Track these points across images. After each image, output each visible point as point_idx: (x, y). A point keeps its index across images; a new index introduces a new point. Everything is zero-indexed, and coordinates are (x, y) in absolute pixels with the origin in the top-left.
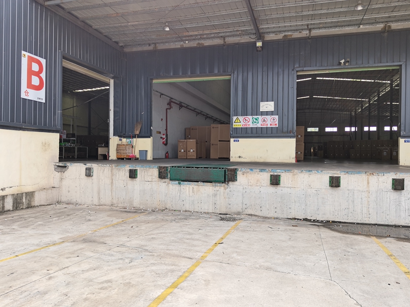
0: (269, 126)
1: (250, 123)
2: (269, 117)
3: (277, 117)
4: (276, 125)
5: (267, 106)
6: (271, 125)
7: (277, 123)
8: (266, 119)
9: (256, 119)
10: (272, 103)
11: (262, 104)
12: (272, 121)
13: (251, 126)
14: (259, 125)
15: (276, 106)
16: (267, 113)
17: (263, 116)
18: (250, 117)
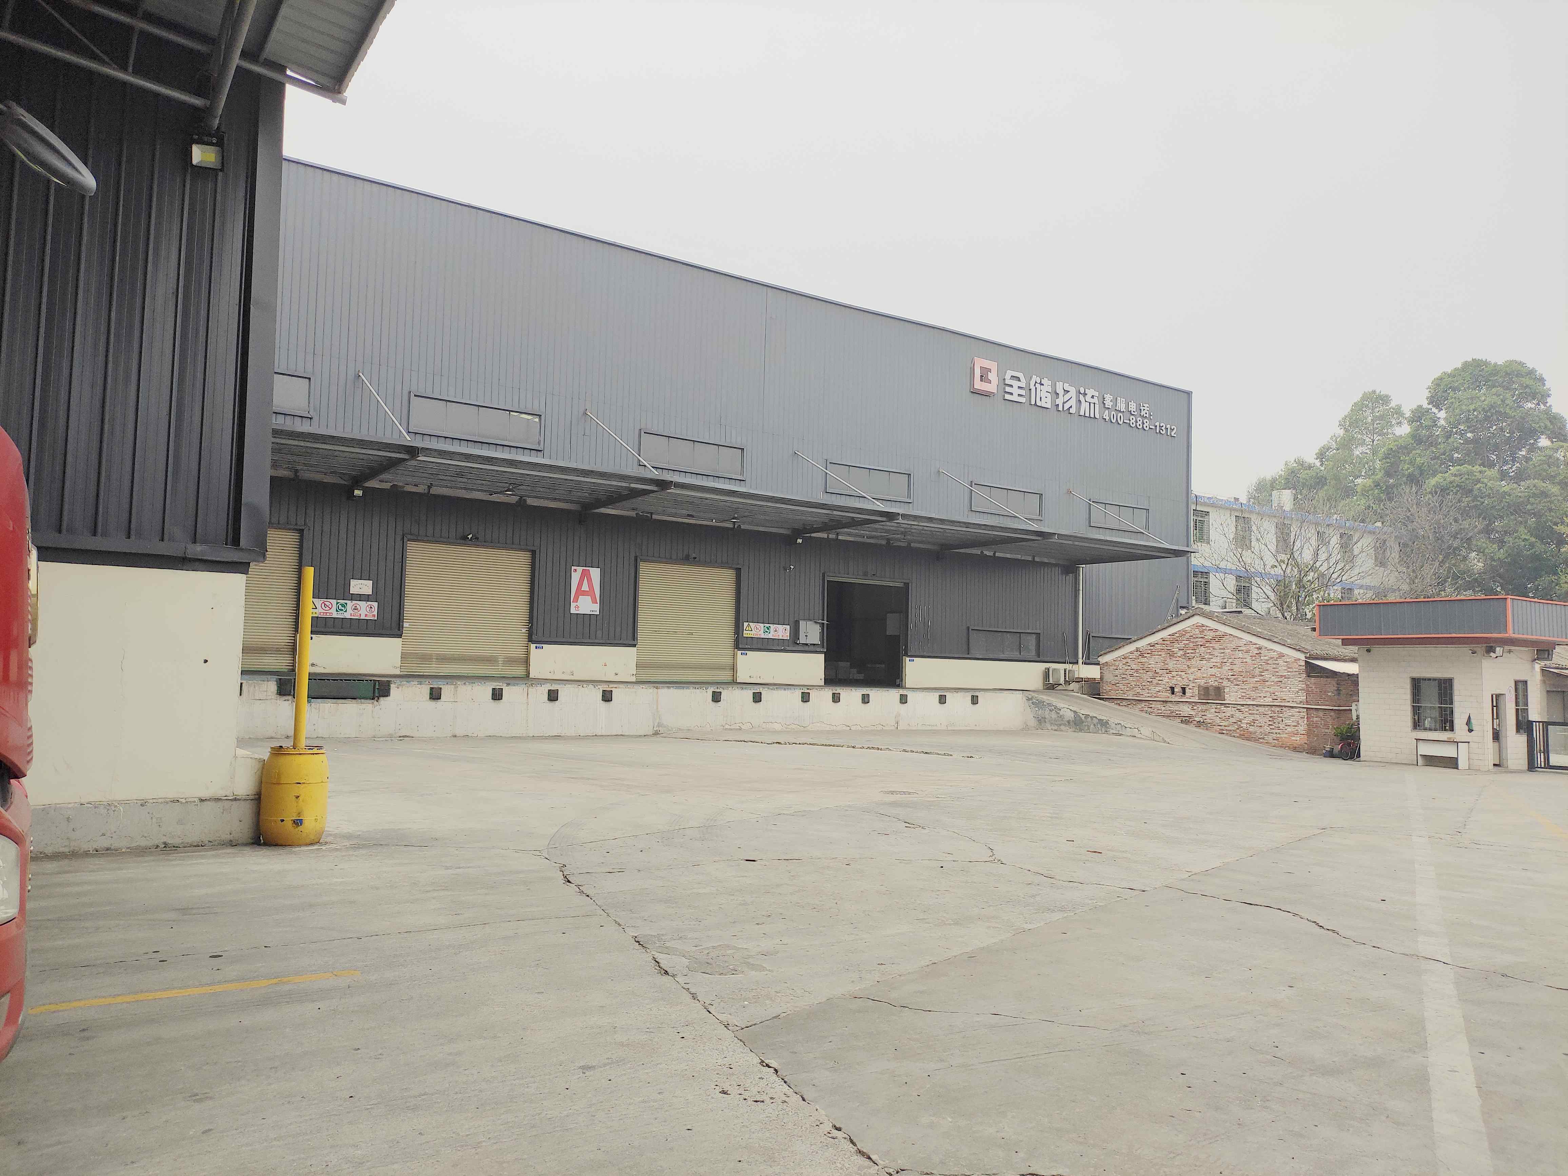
0: (363, 617)
1: (333, 610)
2: (363, 604)
3: (375, 604)
4: (374, 616)
5: (361, 586)
6: (366, 615)
7: (376, 613)
8: (358, 607)
9: (343, 605)
10: (370, 583)
11: (353, 582)
12: (368, 609)
13: (335, 615)
14: (347, 615)
15: (375, 587)
16: (360, 597)
17: (354, 602)
18: (334, 602)
